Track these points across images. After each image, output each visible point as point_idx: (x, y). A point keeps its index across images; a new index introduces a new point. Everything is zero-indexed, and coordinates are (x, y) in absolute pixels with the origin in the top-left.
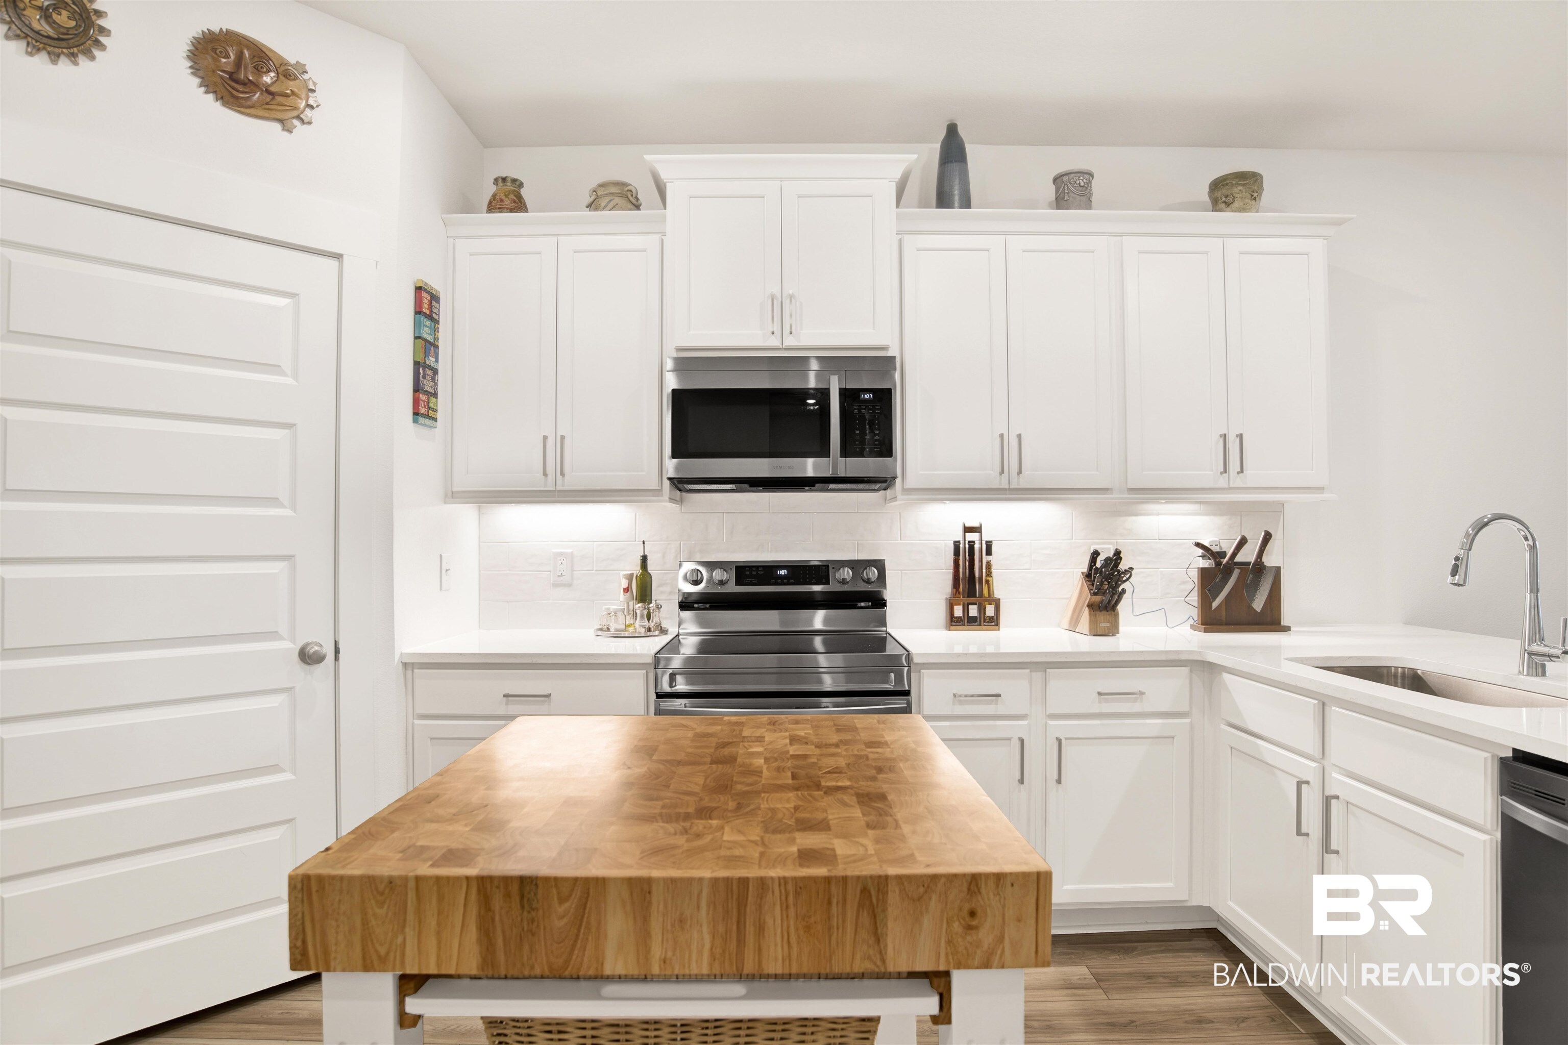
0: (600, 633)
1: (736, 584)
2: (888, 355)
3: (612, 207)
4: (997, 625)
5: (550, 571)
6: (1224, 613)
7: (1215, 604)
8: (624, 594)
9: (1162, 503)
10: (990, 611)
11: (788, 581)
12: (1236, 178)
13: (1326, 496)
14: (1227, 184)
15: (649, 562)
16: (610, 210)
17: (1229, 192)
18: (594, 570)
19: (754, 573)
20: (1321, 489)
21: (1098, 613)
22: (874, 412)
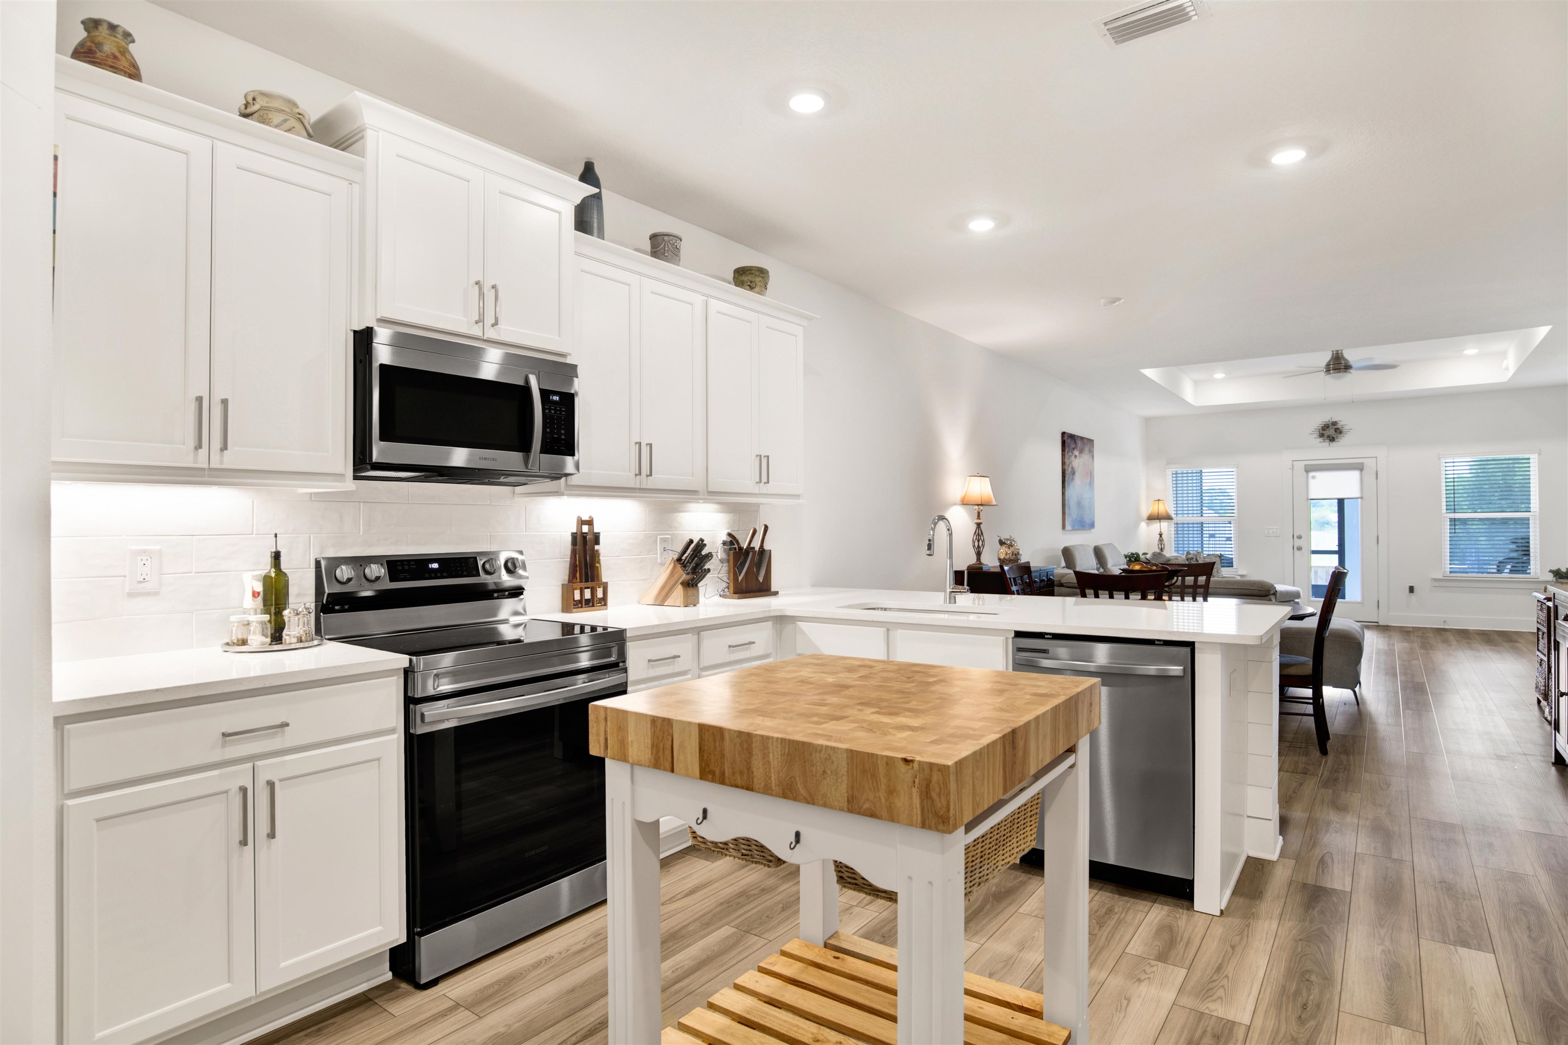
0: (227, 648)
1: (391, 581)
2: (567, 362)
3: (288, 128)
4: (605, 605)
5: (125, 576)
6: (744, 585)
7: (740, 578)
8: (253, 600)
9: (700, 502)
10: (600, 594)
11: (442, 574)
12: (758, 271)
13: (800, 501)
14: (752, 274)
15: (283, 559)
16: (285, 131)
17: (753, 280)
18: (194, 571)
19: (406, 567)
20: (797, 496)
21: (688, 588)
22: (561, 413)
